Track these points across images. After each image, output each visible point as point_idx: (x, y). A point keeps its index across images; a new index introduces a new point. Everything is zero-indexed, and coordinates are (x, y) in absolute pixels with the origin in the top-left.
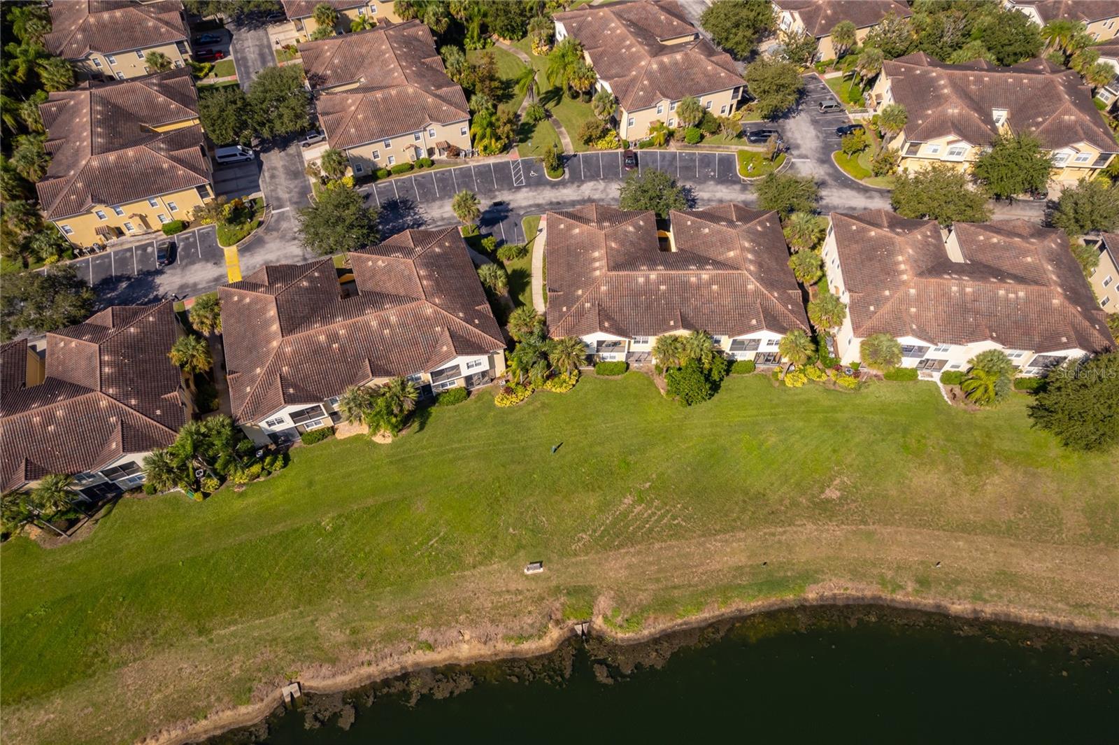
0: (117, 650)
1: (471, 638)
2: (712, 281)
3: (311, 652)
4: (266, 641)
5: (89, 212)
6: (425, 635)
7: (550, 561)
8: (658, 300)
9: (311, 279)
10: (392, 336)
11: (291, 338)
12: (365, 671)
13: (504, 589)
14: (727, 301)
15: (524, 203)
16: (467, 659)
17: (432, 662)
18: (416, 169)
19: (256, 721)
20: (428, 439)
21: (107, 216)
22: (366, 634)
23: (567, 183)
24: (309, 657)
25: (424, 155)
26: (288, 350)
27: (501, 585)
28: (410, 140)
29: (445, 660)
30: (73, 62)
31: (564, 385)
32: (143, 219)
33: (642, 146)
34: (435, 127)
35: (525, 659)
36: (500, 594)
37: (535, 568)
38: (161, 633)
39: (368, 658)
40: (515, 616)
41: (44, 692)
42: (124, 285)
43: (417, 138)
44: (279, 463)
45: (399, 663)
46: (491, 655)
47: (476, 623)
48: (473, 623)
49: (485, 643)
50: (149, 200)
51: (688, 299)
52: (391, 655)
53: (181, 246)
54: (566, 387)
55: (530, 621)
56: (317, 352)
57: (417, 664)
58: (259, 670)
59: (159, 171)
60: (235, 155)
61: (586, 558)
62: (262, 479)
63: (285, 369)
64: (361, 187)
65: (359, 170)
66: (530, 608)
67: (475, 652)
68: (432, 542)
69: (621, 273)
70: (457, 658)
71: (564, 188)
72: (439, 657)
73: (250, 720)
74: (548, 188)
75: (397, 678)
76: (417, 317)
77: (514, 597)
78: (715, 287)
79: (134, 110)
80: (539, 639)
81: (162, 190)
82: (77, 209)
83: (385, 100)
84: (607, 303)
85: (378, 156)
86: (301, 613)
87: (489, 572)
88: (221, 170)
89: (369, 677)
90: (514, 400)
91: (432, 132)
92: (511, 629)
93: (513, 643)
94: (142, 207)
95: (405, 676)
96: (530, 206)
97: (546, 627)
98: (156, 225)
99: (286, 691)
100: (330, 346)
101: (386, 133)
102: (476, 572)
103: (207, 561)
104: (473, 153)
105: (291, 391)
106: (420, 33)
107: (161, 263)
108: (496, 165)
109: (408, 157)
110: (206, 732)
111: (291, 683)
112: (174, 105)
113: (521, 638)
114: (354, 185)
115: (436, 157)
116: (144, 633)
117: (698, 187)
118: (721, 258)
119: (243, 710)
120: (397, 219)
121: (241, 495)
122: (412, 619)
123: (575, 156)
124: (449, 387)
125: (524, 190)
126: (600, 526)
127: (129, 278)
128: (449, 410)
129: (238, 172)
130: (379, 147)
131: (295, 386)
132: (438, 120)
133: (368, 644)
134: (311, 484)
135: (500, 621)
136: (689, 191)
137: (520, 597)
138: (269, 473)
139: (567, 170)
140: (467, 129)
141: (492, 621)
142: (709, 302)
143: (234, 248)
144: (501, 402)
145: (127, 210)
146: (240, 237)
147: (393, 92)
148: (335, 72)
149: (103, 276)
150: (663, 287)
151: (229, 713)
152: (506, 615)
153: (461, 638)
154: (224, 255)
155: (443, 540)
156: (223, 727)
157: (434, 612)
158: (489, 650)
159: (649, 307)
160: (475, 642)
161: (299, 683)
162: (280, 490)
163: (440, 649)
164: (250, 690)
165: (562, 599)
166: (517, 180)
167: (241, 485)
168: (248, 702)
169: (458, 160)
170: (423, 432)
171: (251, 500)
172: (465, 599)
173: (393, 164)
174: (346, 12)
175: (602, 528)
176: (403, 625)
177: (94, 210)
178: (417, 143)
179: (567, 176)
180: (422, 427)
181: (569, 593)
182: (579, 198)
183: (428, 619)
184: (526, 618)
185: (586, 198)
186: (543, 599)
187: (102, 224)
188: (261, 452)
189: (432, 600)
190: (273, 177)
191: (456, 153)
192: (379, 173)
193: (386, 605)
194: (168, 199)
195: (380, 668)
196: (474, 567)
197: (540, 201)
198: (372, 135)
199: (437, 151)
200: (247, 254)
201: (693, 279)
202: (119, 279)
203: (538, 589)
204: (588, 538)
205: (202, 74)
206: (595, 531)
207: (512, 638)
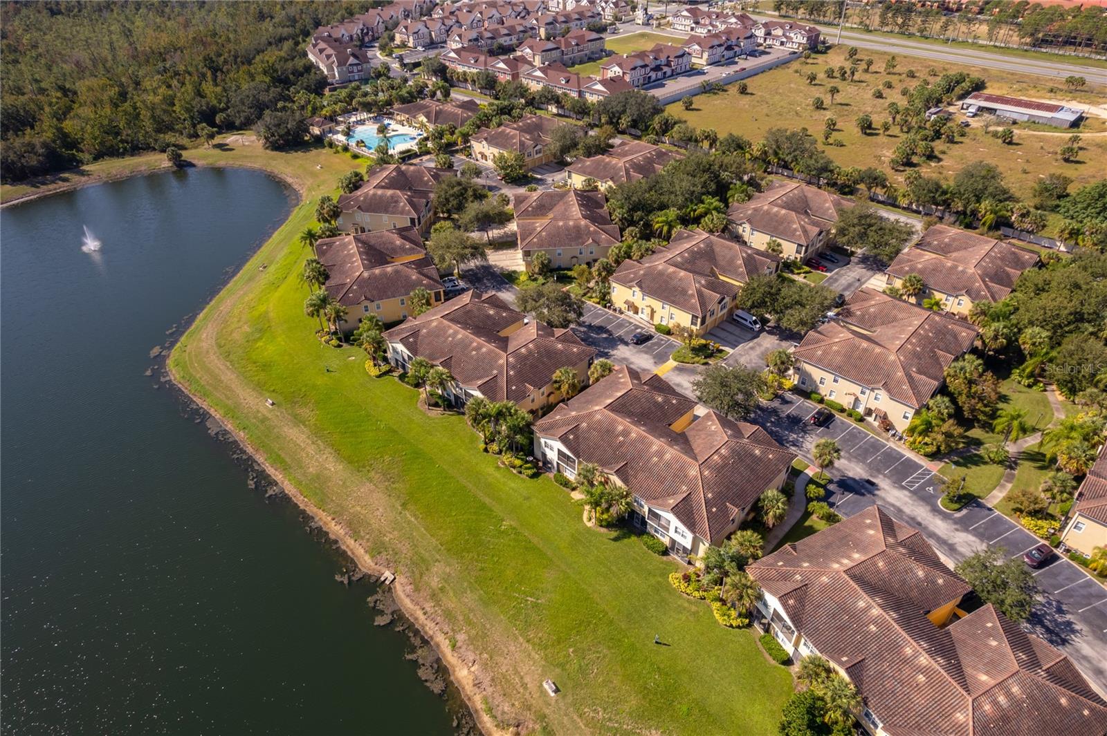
0: (377, 473)
1: (474, 672)
2: (924, 670)
3: (417, 572)
4: (413, 542)
5: (630, 288)
6: (461, 637)
7: (564, 697)
8: (856, 632)
9: (667, 401)
10: (656, 464)
11: (607, 412)
12: (419, 614)
13: (522, 674)
14: (919, 701)
15: (891, 499)
16: (457, 679)
17: (444, 655)
18: (845, 414)
19: (363, 569)
20: (607, 548)
21: (636, 296)
22: (444, 599)
23: (951, 519)
24: (413, 572)
25: (861, 410)
26: (598, 417)
27: (523, 670)
28: (856, 389)
29: (449, 663)
30: (731, 222)
31: (726, 617)
32: (653, 312)
33: (1073, 558)
34: (883, 394)
35: (475, 724)
36: (517, 672)
37: (551, 688)
38: (394, 486)
39: (428, 609)
40: (504, 695)
41: (344, 458)
42: (605, 336)
43: (863, 393)
44: (530, 472)
45: (434, 633)
46: (467, 695)
47: (486, 669)
48: (485, 666)
49: (474, 685)
50: (663, 303)
51: (883, 659)
52: (437, 624)
53: (654, 340)
54: (724, 620)
55: (506, 709)
56: (609, 432)
57: (438, 645)
58: (393, 550)
59: (684, 292)
60: (746, 320)
61: (583, 727)
62: (515, 471)
63: (584, 425)
64: (793, 394)
65: (803, 383)
66: (516, 703)
67: (464, 682)
68: (530, 599)
69: (851, 582)
70: (454, 671)
71: (942, 520)
72: (450, 658)
73: (362, 566)
74: (928, 508)
75: (422, 638)
76: (683, 468)
77: (520, 684)
78: (921, 678)
79: (719, 258)
80: (496, 726)
81: (674, 303)
82: (625, 282)
83: (865, 350)
84: (814, 591)
85: (823, 384)
86: (440, 550)
87: (530, 655)
88: (731, 323)
89: (416, 619)
90: (682, 587)
91: (878, 396)
92: (494, 698)
93: (484, 706)
94: (657, 305)
95: (425, 642)
96: (893, 505)
97: (508, 725)
98: (657, 321)
99: (388, 575)
100: (618, 436)
101: (840, 371)
102: (526, 645)
103: (446, 478)
104: (901, 439)
105: (571, 437)
106: (964, 334)
107: (632, 340)
108: (908, 460)
109: (846, 402)
110: (348, 546)
111: (393, 574)
112: (742, 269)
113: (490, 710)
114: (790, 390)
115: (870, 419)
116: (391, 478)
117: (1090, 638)
118: (968, 671)
119: (367, 558)
120: (787, 430)
121: (498, 468)
122: (469, 622)
123: (990, 509)
124: (659, 536)
125: (906, 493)
126: (617, 722)
127: (611, 335)
128: (642, 548)
129: (737, 331)
130: (829, 378)
131: (576, 437)
132: (889, 391)
133: (438, 603)
134: (527, 498)
135: (496, 686)
136: (1074, 631)
137: (521, 690)
138: (520, 473)
139: (964, 512)
140: (910, 415)
141: (493, 680)
142: (901, 682)
143: (675, 364)
144: (674, 579)
145: (650, 301)
146: (686, 360)
147: (878, 350)
148: (863, 315)
149: (603, 325)
150: (873, 628)
151: (362, 551)
152: (503, 687)
153: (470, 665)
154: (665, 362)
155: (535, 606)
156: (353, 553)
157: (480, 633)
158: (471, 691)
159: (842, 628)
160: (471, 677)
161: (395, 578)
162: (513, 485)
163: (455, 655)
164: (380, 553)
165: (537, 727)
166: (910, 482)
167: (503, 463)
168: (373, 557)
169: (884, 434)
170: (613, 542)
171: (497, 475)
172: (500, 649)
173: (832, 398)
174: (934, 292)
175: (616, 725)
176: (461, 618)
177: (633, 289)
178: (861, 397)
179: (958, 515)
180: (616, 539)
181: (544, 728)
182: (945, 537)
183: (473, 632)
184: (507, 704)
185: (950, 542)
186: (530, 710)
187: (631, 299)
188: (531, 458)
189: (488, 626)
190: (752, 348)
191: (887, 426)
192: (814, 396)
193: (470, 598)
194: (674, 310)
195: (425, 622)
196: (528, 641)
197: (907, 510)
198: (829, 365)
199: (874, 415)
200: (677, 372)
201: (908, 651)
202: (607, 331)
203: (536, 702)
204: (601, 717)
205: (796, 271)
206: (610, 720)
207: (487, 703)
